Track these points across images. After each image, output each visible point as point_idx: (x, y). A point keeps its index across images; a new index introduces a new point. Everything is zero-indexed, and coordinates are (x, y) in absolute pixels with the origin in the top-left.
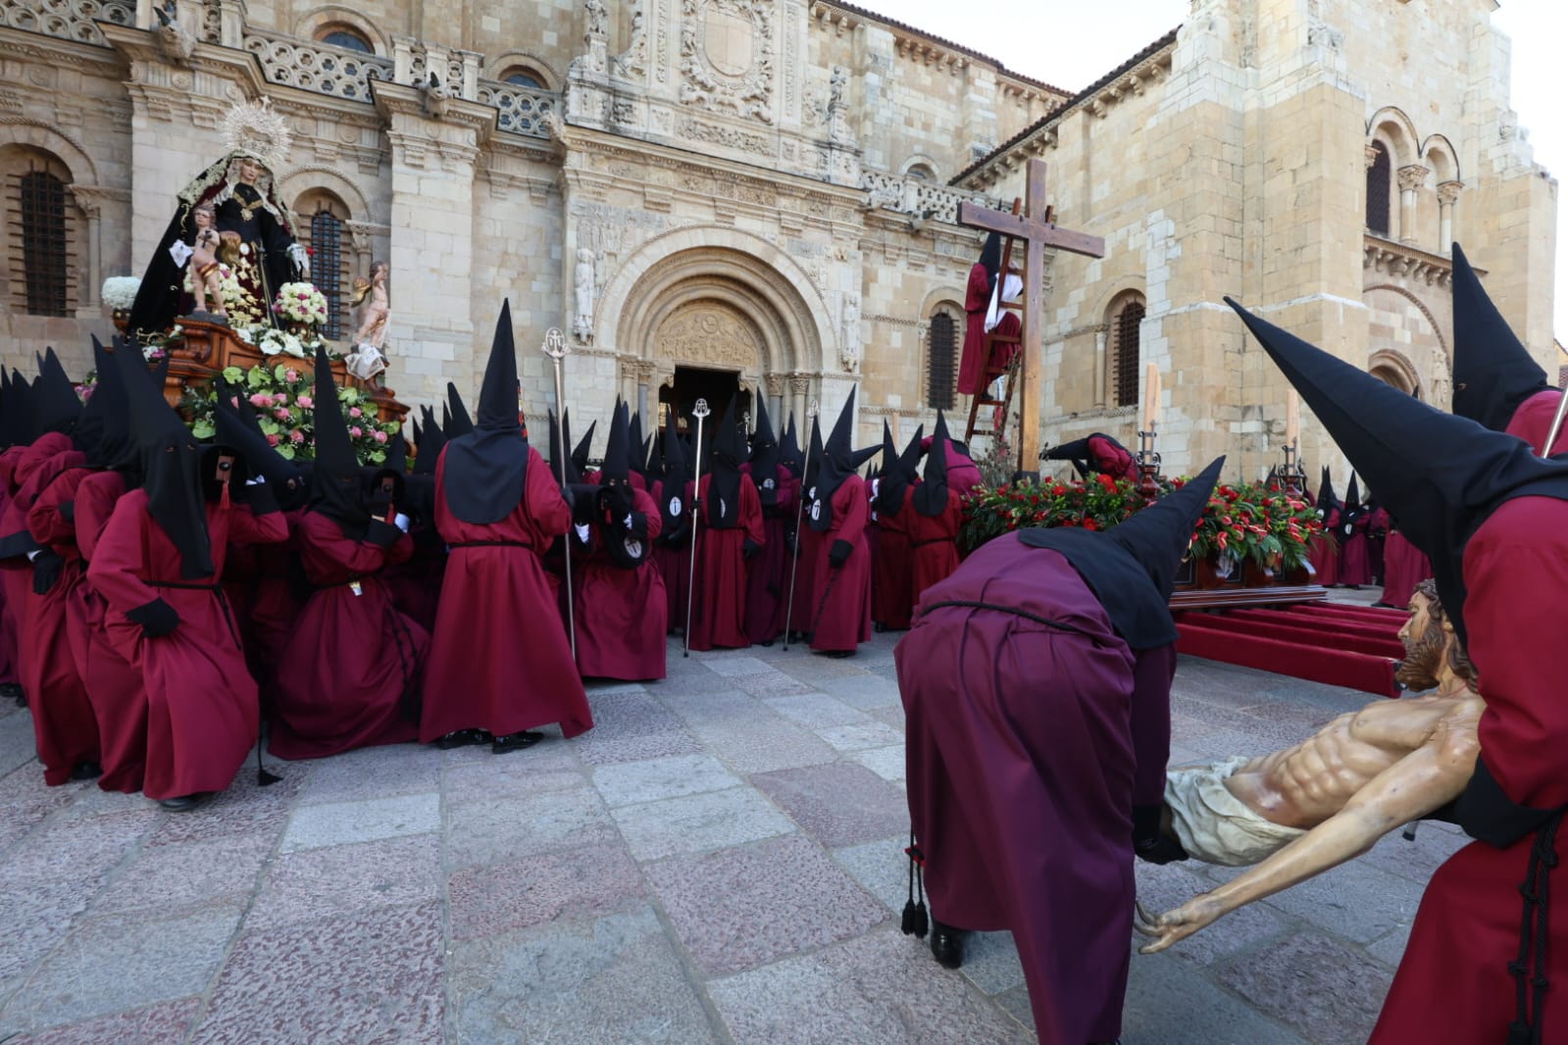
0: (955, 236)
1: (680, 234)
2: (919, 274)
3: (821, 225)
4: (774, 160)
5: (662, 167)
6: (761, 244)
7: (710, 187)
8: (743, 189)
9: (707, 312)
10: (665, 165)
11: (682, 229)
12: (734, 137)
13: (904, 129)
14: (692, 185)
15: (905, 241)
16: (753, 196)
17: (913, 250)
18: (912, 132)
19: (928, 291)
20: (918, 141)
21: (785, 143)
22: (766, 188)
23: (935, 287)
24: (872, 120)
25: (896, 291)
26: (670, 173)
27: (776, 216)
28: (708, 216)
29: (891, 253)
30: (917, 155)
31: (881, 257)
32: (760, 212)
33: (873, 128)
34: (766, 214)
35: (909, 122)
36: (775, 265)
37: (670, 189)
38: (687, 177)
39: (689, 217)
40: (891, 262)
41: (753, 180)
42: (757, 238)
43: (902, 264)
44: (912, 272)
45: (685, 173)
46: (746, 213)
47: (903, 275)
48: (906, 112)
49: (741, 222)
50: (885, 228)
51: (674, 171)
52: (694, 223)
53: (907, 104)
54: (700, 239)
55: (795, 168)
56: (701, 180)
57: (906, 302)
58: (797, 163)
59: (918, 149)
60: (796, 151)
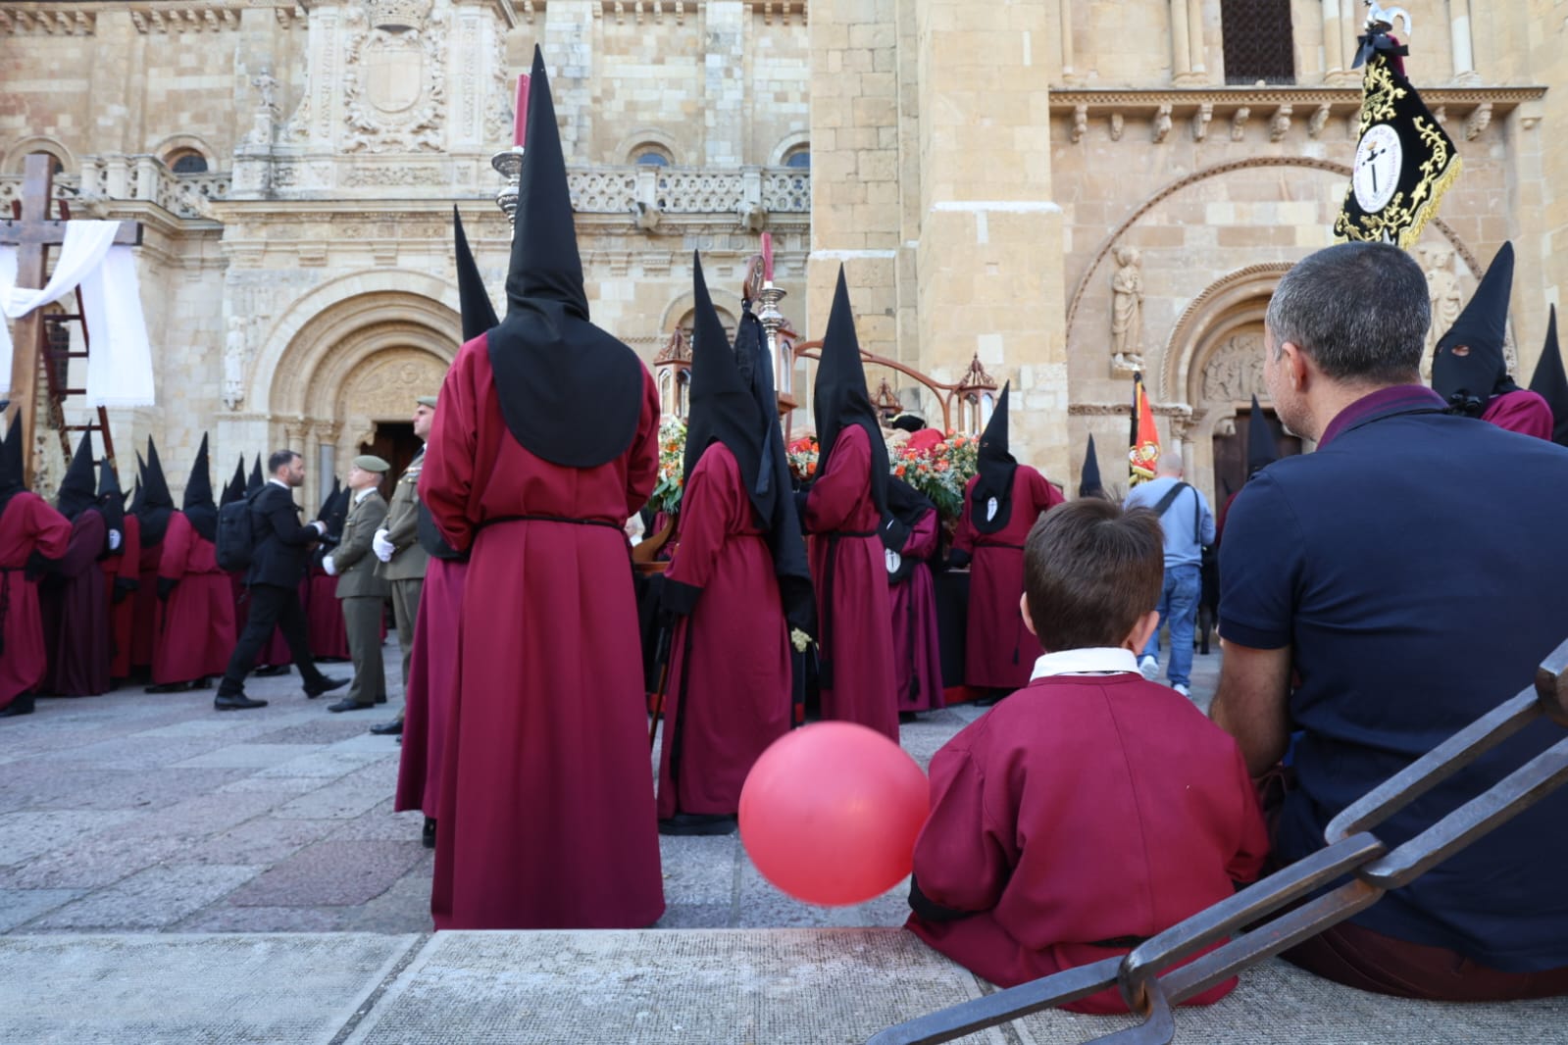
0: (708, 226)
1: (335, 285)
2: (661, 279)
3: (499, 247)
4: (447, 188)
5: (316, 222)
6: (425, 281)
7: (371, 231)
8: (407, 226)
9: (405, 361)
10: (318, 219)
11: (335, 281)
12: (399, 174)
13: (774, 107)
14: (350, 232)
15: (640, 243)
16: (420, 231)
17: (647, 253)
18: (786, 108)
19: (673, 298)
20: (796, 116)
21: (459, 168)
22: (432, 219)
23: (681, 293)
24: (714, 108)
25: (626, 306)
26: (326, 226)
27: (442, 247)
28: (367, 261)
29: (617, 262)
30: (793, 134)
31: (606, 269)
32: (425, 247)
33: (716, 117)
34: (432, 247)
35: (781, 98)
36: (442, 301)
37: (322, 242)
38: (345, 226)
39: (347, 266)
40: (623, 271)
41: (413, 214)
42: (420, 274)
43: (636, 273)
44: (652, 279)
45: (342, 223)
46: (410, 250)
47: (636, 285)
48: (776, 87)
49: (405, 261)
50: (609, 235)
51: (330, 222)
52: (348, 271)
53: (776, 77)
54: (358, 287)
55: (470, 192)
56: (360, 226)
57: (642, 316)
58: (473, 187)
59: (796, 125)
60: (473, 172)
